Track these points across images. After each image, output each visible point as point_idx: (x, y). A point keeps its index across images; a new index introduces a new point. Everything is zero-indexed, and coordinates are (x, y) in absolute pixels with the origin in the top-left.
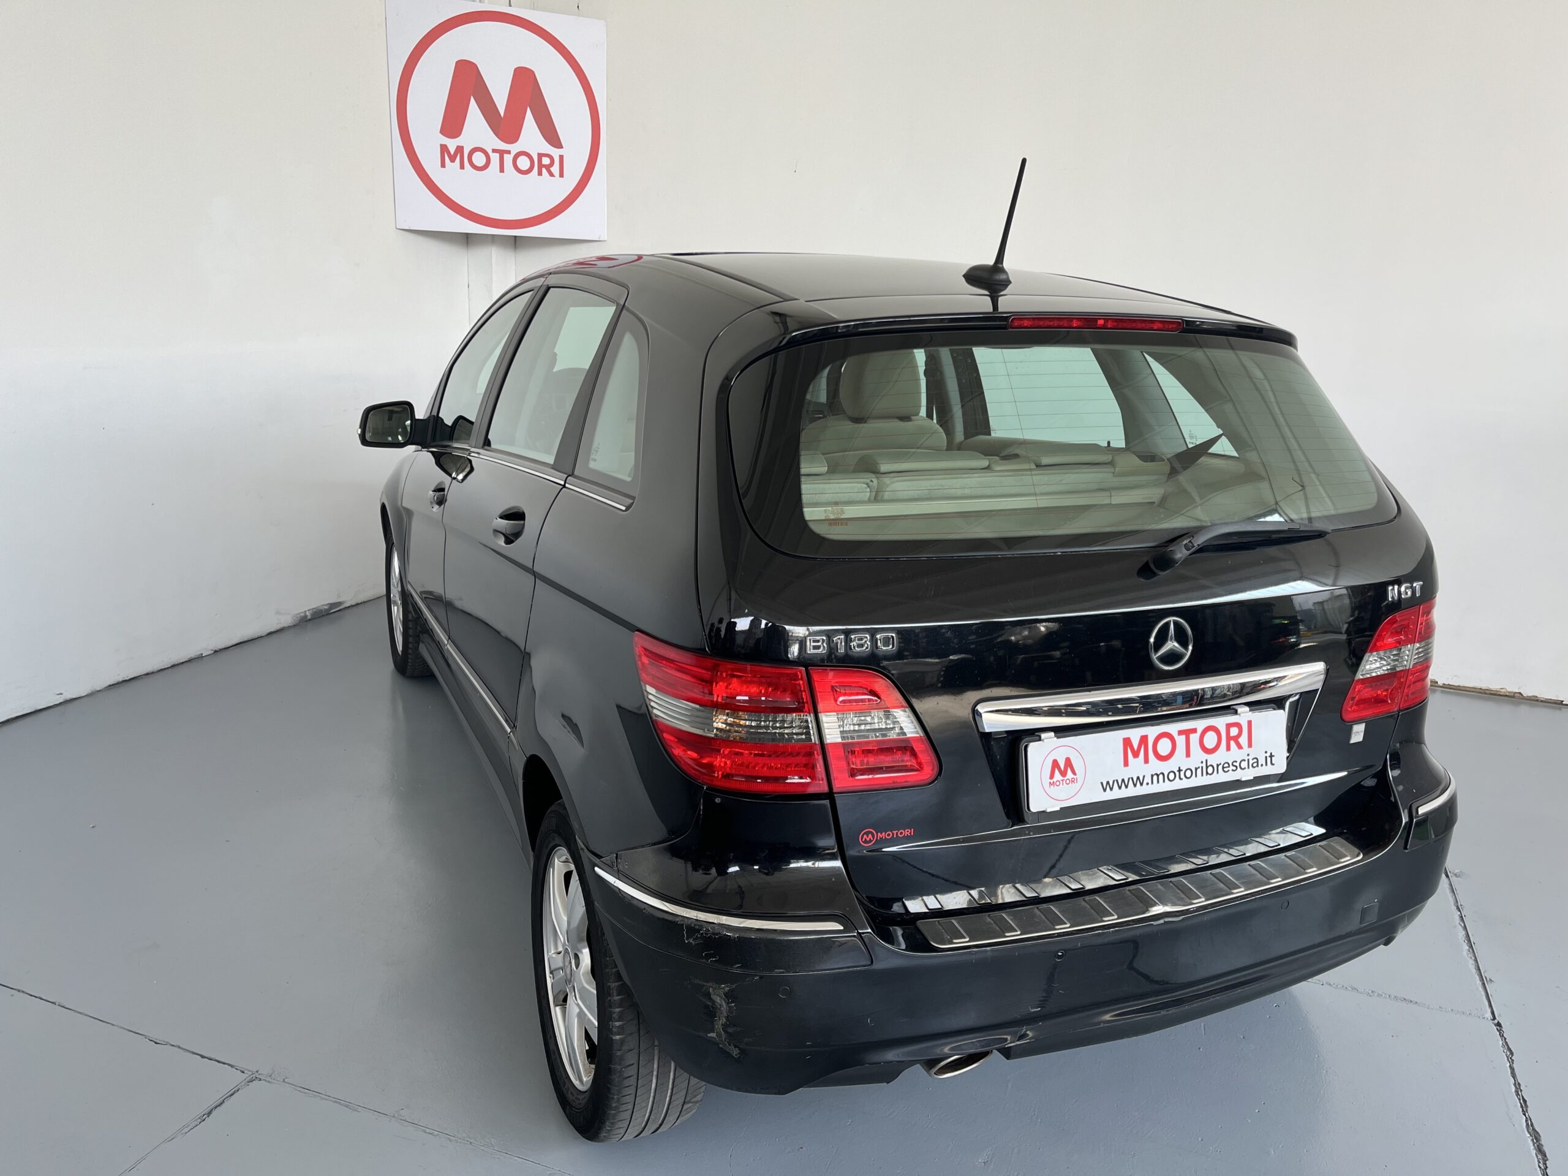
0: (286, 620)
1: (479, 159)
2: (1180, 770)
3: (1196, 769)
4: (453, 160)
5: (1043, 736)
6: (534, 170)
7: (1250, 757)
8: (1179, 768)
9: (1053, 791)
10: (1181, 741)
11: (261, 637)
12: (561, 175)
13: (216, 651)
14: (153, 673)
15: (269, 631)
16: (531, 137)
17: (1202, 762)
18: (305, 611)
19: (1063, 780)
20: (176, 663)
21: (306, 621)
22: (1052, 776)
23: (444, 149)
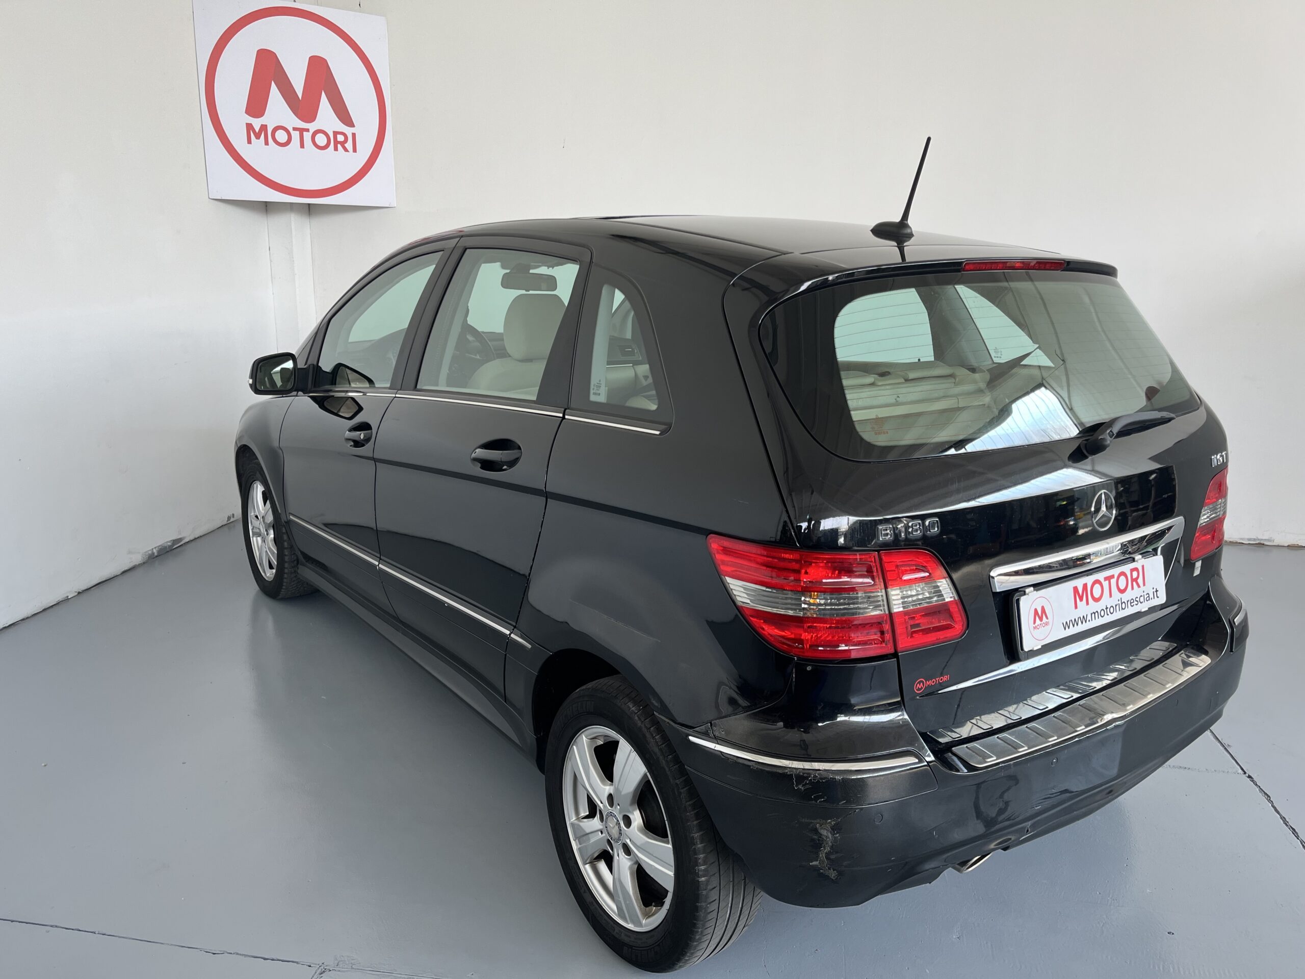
0: (137, 559)
1: (281, 136)
2: (1107, 608)
3: (1116, 606)
4: (258, 136)
5: (1027, 590)
6: (330, 146)
7: (1145, 593)
8: (1106, 606)
9: (1036, 633)
10: (1106, 584)
11: (117, 576)
12: (355, 150)
13: (79, 593)
14: (28, 618)
15: (123, 570)
16: (326, 119)
17: (1119, 600)
18: (152, 549)
19: (1041, 624)
20: (48, 606)
21: (154, 558)
22: (1035, 622)
23: (249, 127)
